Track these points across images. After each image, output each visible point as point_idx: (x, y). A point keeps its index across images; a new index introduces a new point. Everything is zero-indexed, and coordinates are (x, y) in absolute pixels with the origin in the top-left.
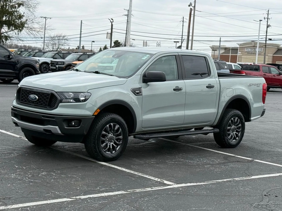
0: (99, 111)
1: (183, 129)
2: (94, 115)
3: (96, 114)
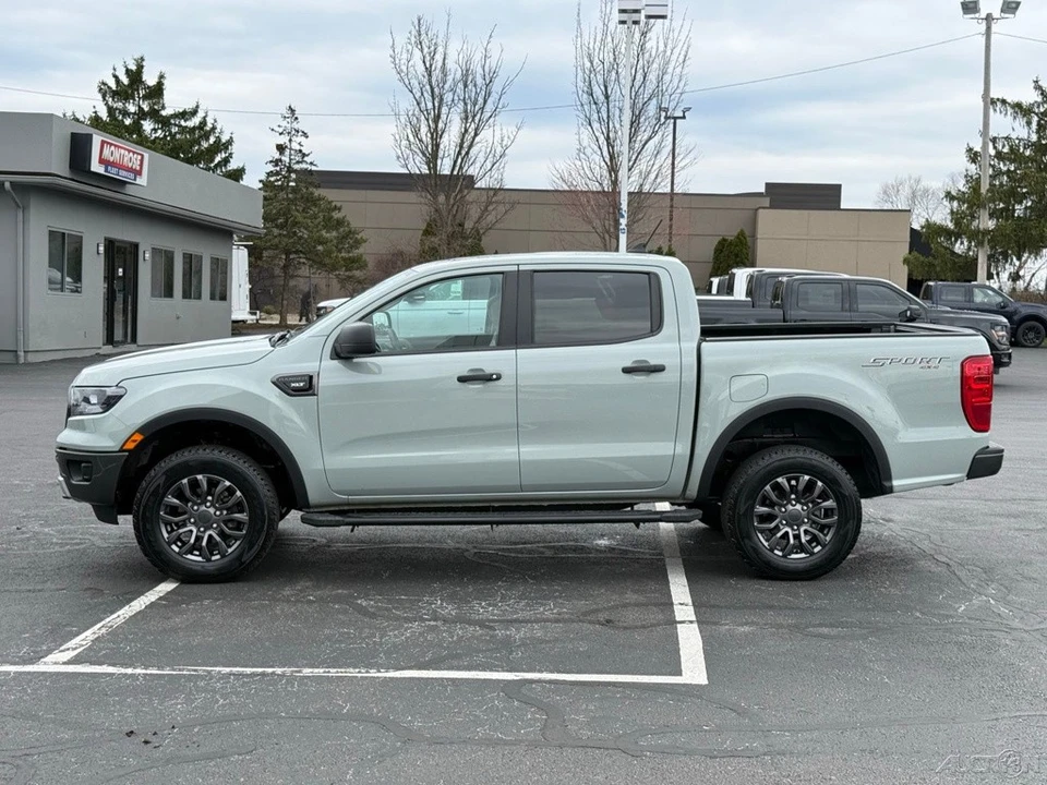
0: (139, 438)
1: (546, 504)
2: (125, 448)
3: (131, 446)
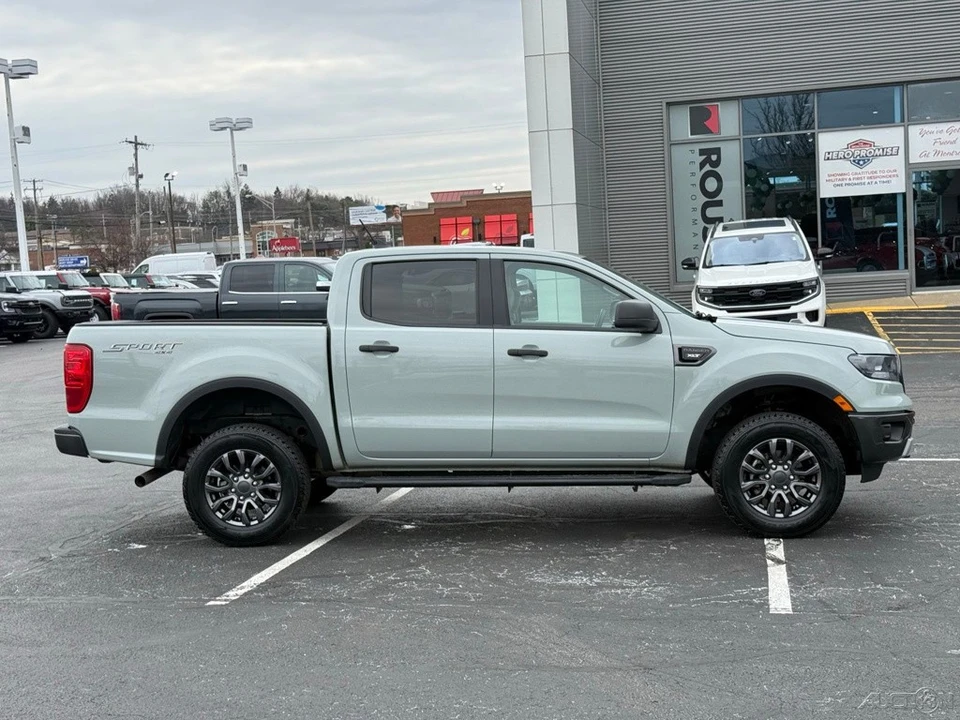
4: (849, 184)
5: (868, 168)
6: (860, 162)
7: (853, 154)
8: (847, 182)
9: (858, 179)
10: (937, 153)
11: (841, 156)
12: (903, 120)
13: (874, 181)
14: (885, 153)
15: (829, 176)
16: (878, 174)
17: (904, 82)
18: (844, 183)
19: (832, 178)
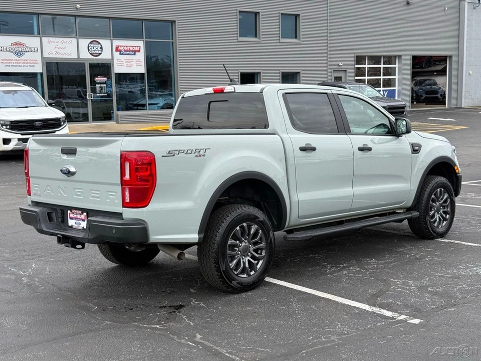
4: (13, 66)
5: (23, 58)
6: (19, 54)
7: (14, 49)
8: (12, 64)
9: (18, 63)
10: (57, 53)
11: (8, 50)
12: (39, 33)
13: (26, 65)
14: (31, 50)
15: (2, 60)
16: (28, 62)
17: (39, 13)
18: (10, 64)
19: (4, 61)
